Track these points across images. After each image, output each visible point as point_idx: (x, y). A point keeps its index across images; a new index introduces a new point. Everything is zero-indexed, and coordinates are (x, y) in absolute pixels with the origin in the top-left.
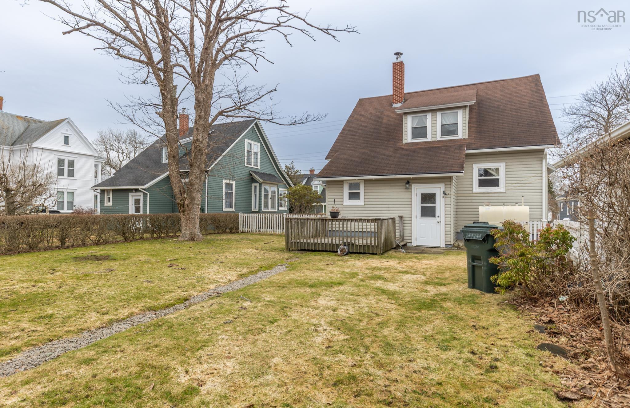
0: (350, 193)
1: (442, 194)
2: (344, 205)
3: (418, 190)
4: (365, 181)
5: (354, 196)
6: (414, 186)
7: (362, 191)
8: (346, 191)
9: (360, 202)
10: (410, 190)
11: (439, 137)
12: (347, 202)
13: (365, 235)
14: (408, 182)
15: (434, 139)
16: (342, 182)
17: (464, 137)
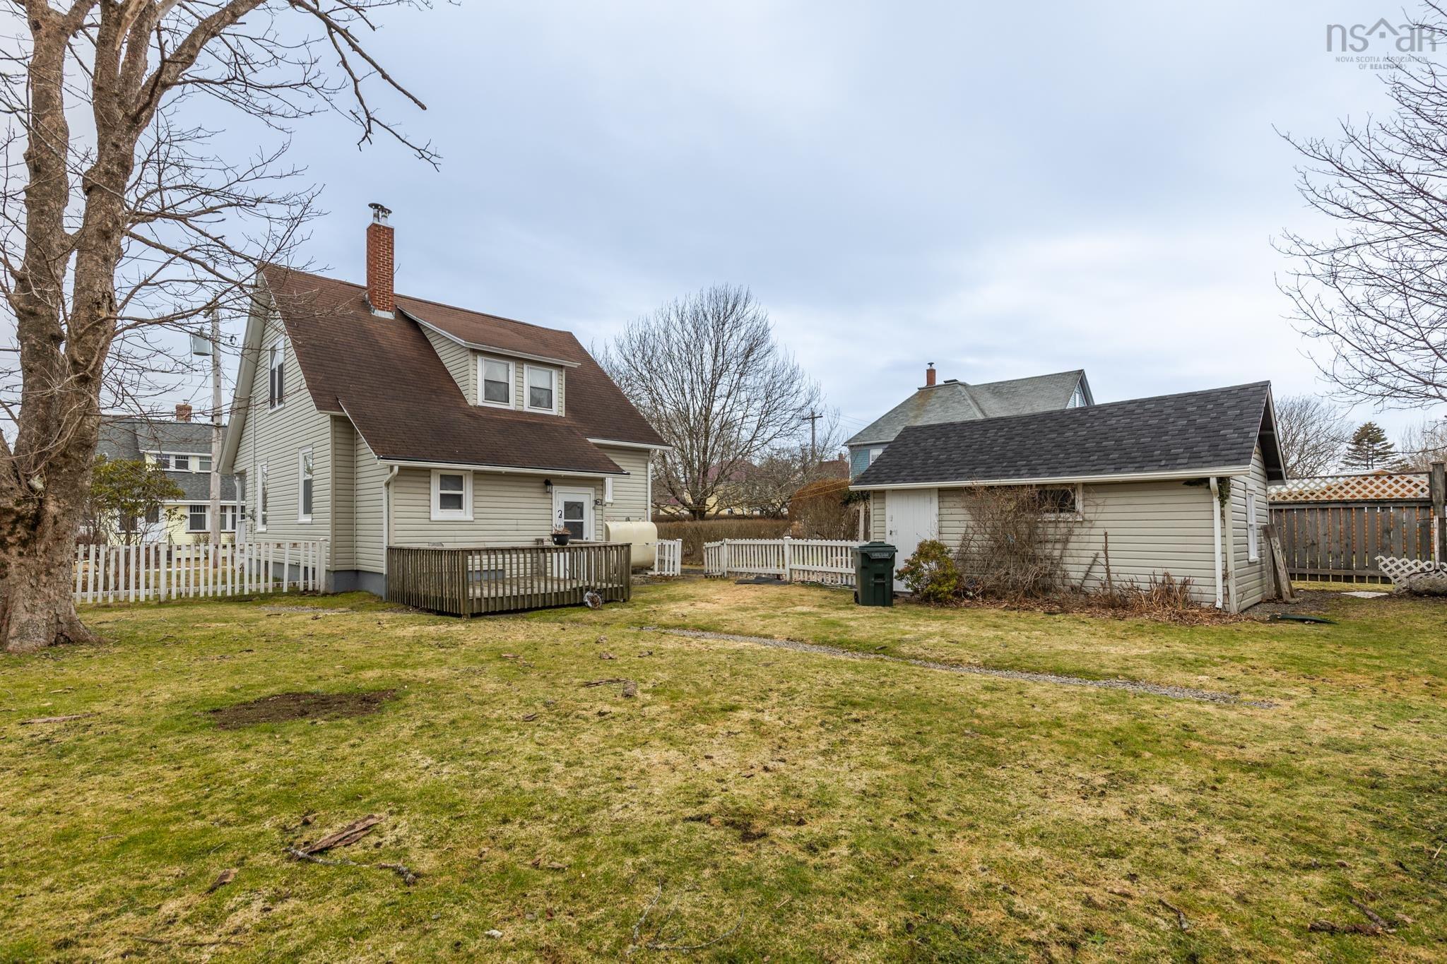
0: (441, 495)
1: (593, 504)
2: (433, 518)
3: (561, 496)
4: (476, 473)
5: (451, 501)
6: (555, 489)
7: (467, 493)
8: (436, 491)
9: (465, 514)
10: (549, 496)
11: (527, 407)
12: (438, 514)
13: (485, 576)
14: (548, 482)
15: (519, 408)
16: (429, 470)
17: (560, 414)
